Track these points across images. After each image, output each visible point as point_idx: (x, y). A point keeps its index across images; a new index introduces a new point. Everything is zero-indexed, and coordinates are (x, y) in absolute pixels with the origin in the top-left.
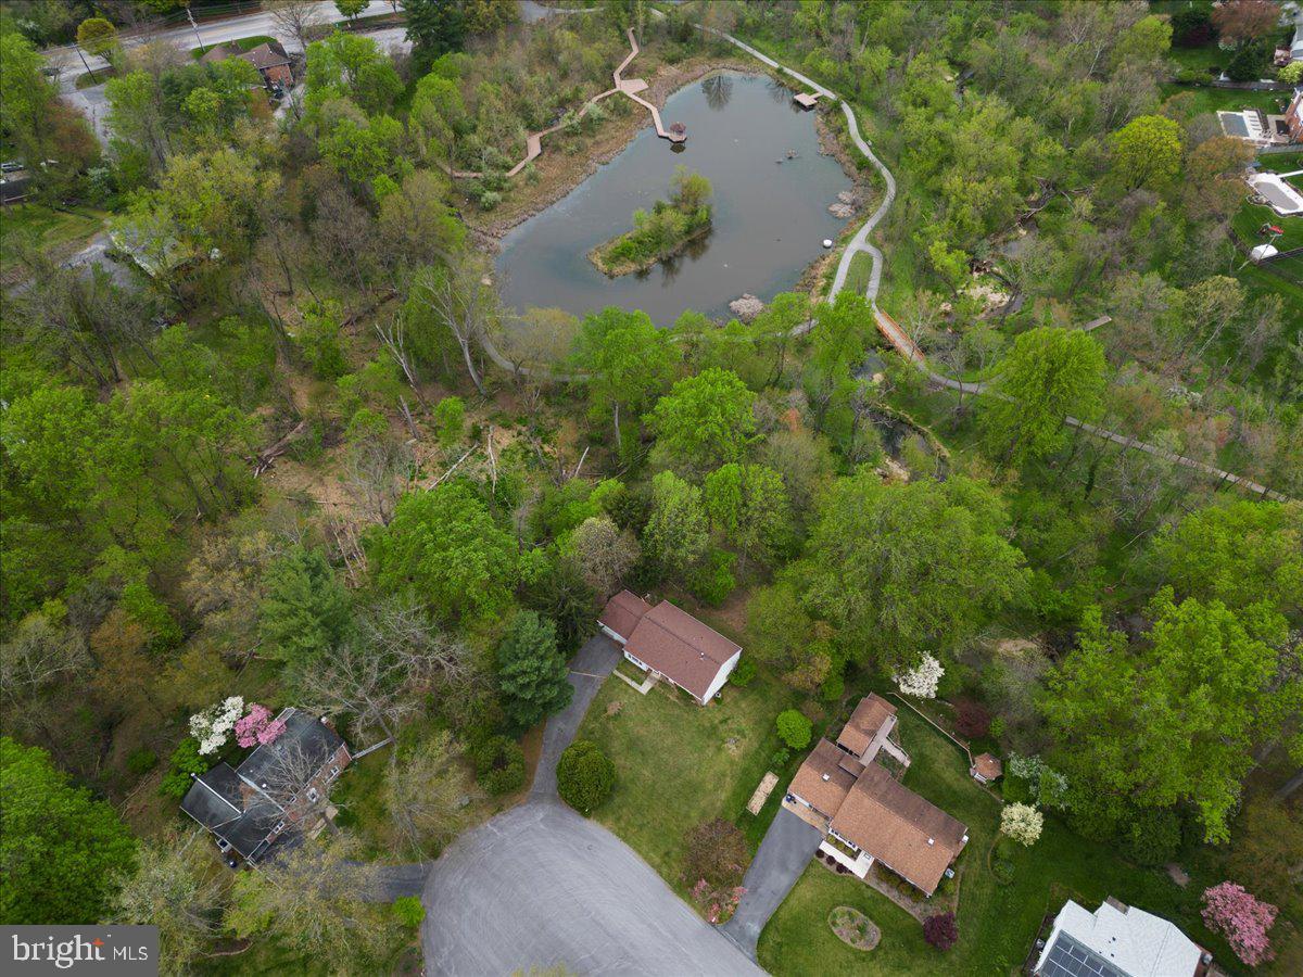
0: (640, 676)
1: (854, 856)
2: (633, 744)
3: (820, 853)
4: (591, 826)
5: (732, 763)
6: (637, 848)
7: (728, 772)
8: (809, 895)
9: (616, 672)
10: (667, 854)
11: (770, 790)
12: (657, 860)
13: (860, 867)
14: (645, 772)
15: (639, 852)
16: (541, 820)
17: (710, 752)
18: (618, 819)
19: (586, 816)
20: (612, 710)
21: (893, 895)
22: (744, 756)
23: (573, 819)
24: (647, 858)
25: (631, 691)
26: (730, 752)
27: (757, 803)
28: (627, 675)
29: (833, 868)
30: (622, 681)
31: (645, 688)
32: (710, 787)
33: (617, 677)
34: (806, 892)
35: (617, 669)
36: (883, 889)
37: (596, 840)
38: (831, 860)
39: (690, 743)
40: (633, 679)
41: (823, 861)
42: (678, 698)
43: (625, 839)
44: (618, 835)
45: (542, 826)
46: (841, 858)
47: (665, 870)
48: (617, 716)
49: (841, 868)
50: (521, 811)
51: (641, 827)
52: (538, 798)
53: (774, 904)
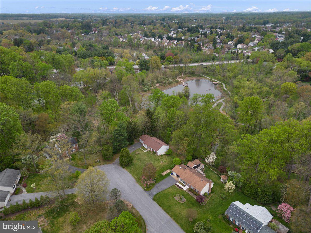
0: (145, 149)
1: (184, 186)
2: (139, 159)
3: (176, 184)
4: (124, 170)
5: (160, 165)
6: (133, 175)
7: (159, 167)
8: (170, 191)
9: (140, 148)
11: (168, 172)
13: (185, 188)
14: (140, 163)
16: (114, 167)
17: (156, 162)
18: (131, 170)
19: (124, 168)
21: (192, 194)
22: (164, 165)
23: (121, 168)
27: (164, 174)
28: (142, 149)
29: (178, 187)
30: (141, 149)
31: (145, 151)
35: (141, 148)
36: (190, 193)
37: (124, 172)
39: (152, 161)
40: (143, 150)
41: (176, 186)
42: (152, 153)
44: (129, 172)
45: (113, 168)
46: (180, 185)
48: (137, 154)
49: (180, 188)
50: (110, 164)
51: (135, 172)
52: (115, 164)
53: (161, 190)
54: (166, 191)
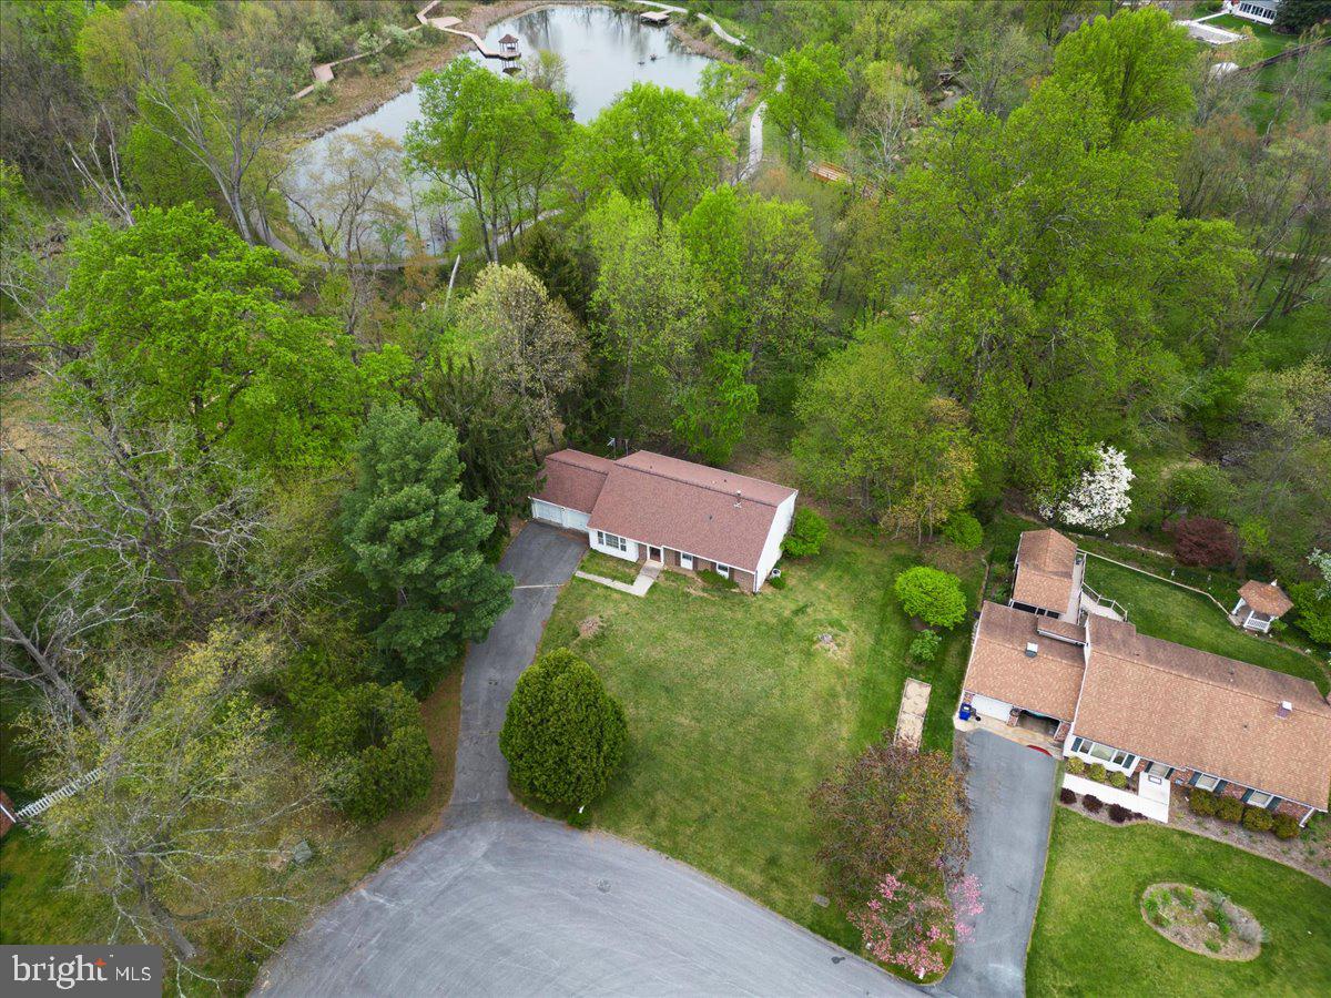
0: (628, 572)
1: (1131, 785)
2: (643, 677)
3: (1067, 796)
4: (597, 844)
5: (840, 673)
7: (839, 688)
8: (1083, 878)
9: (580, 574)
10: (773, 861)
11: (923, 706)
12: (757, 879)
13: (1153, 801)
14: (683, 720)
15: (713, 871)
16: (485, 856)
17: (794, 661)
18: (652, 816)
19: (581, 825)
20: (588, 629)
21: (1237, 838)
22: (858, 659)
23: (554, 838)
24: (732, 880)
25: (615, 595)
26: (830, 654)
28: (601, 574)
29: (1103, 817)
30: (595, 585)
31: (641, 587)
32: (815, 719)
33: (585, 581)
34: (1078, 874)
35: (582, 568)
36: (1213, 831)
38: (1092, 803)
39: (750, 655)
40: (614, 578)
41: (1078, 807)
42: (704, 590)
43: (676, 852)
44: (659, 847)
45: (489, 868)
46: (1108, 795)
47: (778, 895)
48: (600, 639)
49: (1118, 813)
50: (434, 846)
51: (703, 820)
52: (470, 815)
53: (1025, 914)
54: (1060, 899)
